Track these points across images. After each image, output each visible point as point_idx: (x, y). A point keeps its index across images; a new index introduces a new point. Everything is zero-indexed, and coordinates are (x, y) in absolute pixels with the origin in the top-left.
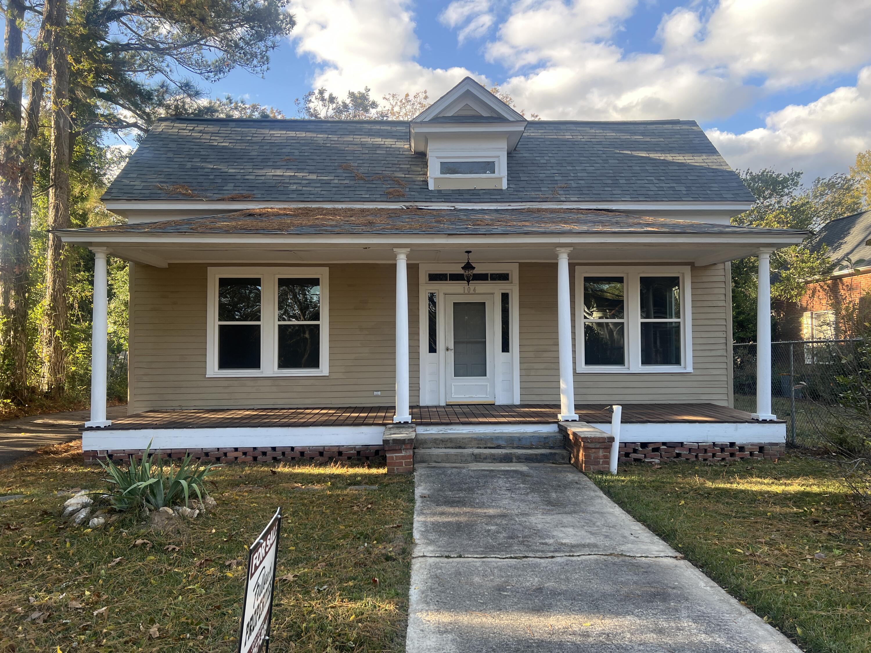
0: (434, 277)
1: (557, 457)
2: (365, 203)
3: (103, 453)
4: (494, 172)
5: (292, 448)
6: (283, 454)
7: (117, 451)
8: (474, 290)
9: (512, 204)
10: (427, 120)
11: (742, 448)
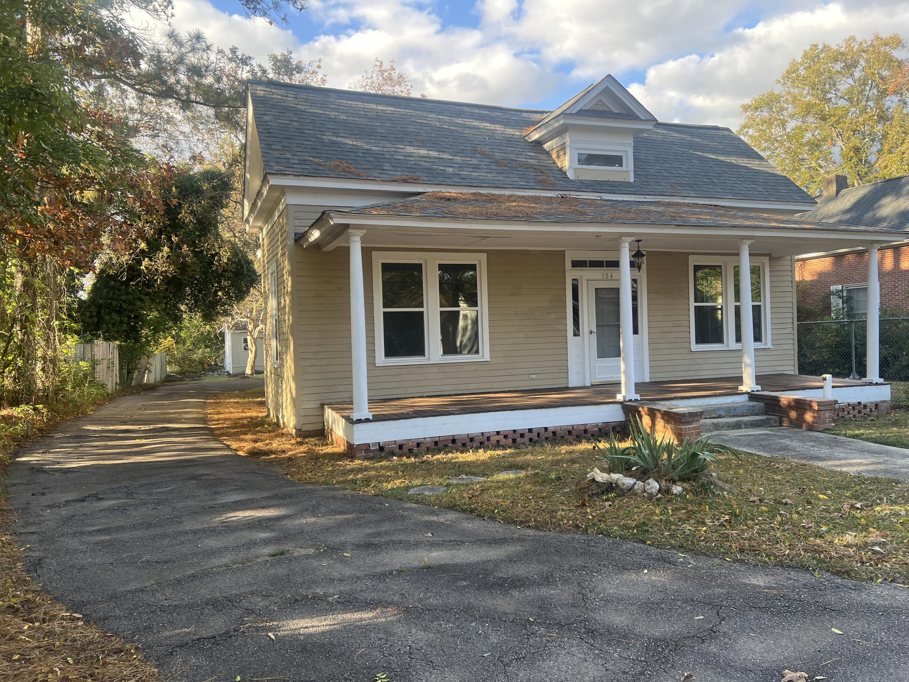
0: (576, 264)
1: (772, 421)
2: (526, 191)
3: (376, 446)
4: (622, 166)
5: (546, 429)
6: (538, 435)
7: (389, 443)
8: (611, 276)
9: (647, 197)
10: (574, 112)
11: (865, 406)
